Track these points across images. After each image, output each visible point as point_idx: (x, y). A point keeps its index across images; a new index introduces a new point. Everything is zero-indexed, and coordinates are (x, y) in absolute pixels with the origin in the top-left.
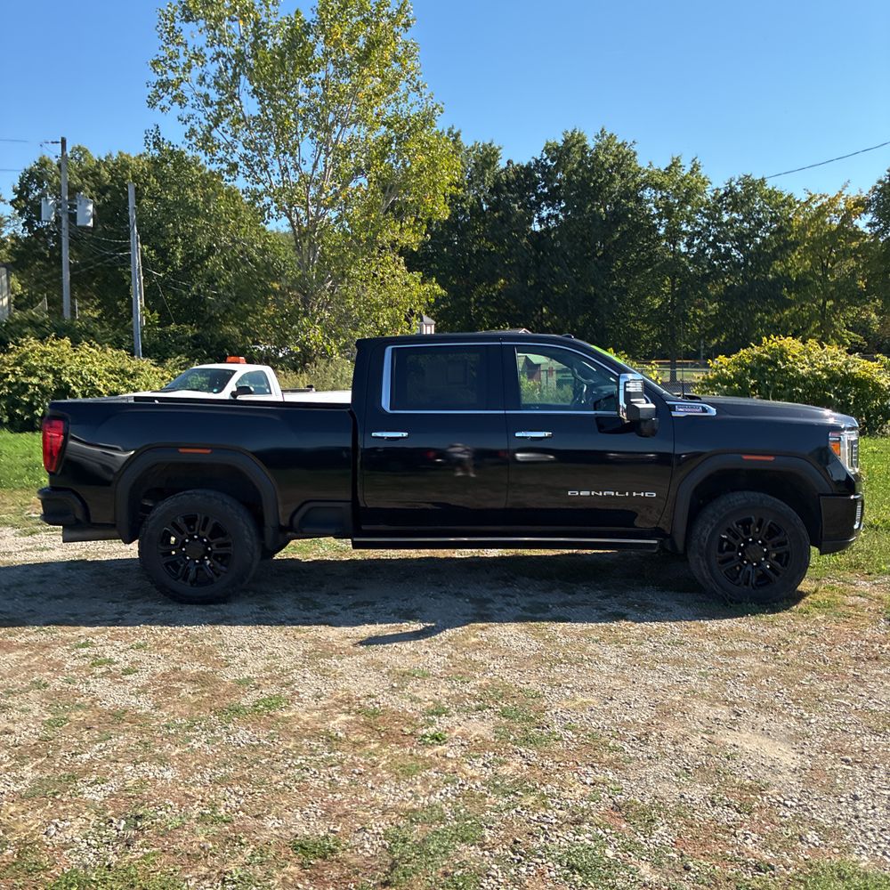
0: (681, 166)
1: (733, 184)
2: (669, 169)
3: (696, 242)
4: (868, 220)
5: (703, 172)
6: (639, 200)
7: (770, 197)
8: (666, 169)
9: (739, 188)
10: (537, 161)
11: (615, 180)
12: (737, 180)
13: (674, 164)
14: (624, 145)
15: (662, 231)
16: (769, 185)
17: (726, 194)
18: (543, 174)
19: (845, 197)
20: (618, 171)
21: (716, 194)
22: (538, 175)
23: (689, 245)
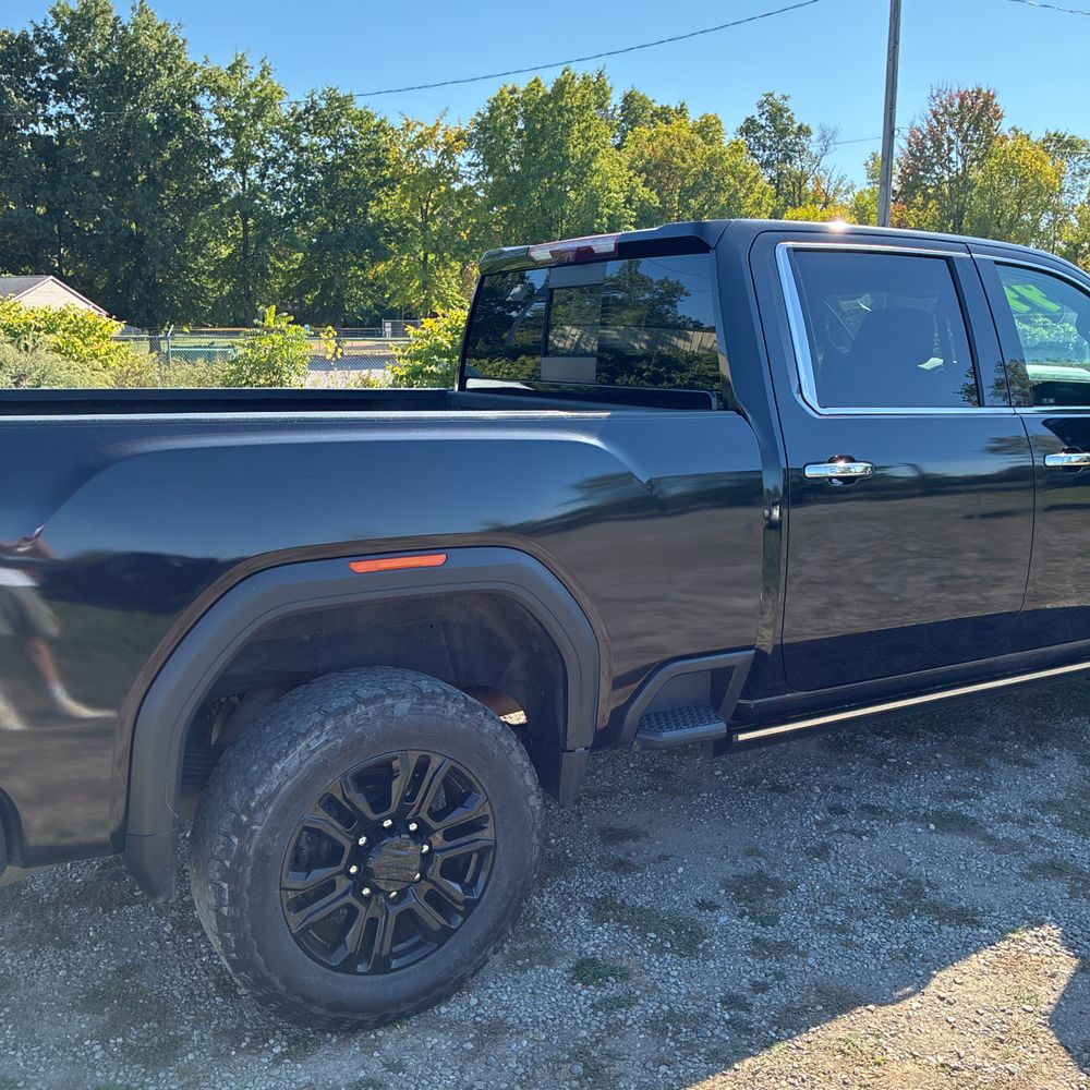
0: (246, 67)
1: (316, 97)
2: (232, 69)
3: (271, 171)
4: (468, 159)
5: (276, 78)
6: (196, 108)
7: (361, 119)
8: (229, 69)
9: (323, 104)
10: (37, 29)
11: (160, 75)
12: (320, 92)
13: (238, 63)
14: (165, 25)
15: (227, 154)
16: (358, 105)
17: (307, 111)
18: (48, 50)
19: (444, 127)
20: (162, 63)
21: (294, 109)
22: (40, 52)
23: (262, 176)
